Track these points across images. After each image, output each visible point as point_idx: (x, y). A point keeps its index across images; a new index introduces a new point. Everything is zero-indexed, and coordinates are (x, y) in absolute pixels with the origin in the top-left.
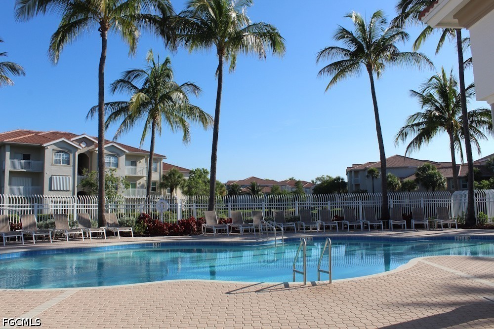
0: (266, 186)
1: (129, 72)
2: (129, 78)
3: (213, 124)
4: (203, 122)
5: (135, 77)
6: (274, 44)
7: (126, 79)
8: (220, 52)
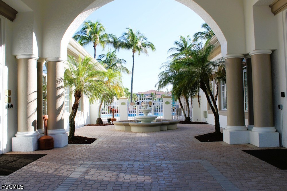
0: (159, 95)
1: (100, 56)
2: (100, 58)
3: (131, 74)
4: (128, 73)
5: (102, 57)
6: (152, 48)
7: (99, 58)
8: (134, 52)
